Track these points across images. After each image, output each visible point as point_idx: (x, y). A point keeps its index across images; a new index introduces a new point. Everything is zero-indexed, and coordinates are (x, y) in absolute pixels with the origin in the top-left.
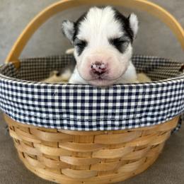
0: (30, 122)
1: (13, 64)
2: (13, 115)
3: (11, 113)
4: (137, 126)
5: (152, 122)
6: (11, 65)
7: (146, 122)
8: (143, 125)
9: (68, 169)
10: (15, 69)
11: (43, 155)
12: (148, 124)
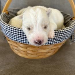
0: (17, 41)
1: (6, 13)
2: (10, 38)
3: (9, 37)
4: (53, 44)
5: (59, 42)
6: (5, 14)
7: (57, 42)
8: (55, 43)
9: (29, 55)
10: (6, 15)
11: (21, 50)
12: (57, 43)
